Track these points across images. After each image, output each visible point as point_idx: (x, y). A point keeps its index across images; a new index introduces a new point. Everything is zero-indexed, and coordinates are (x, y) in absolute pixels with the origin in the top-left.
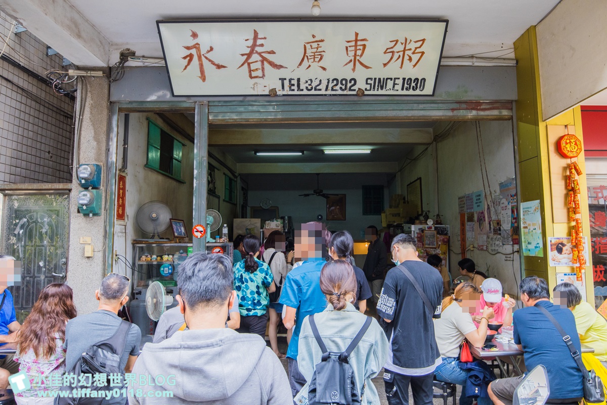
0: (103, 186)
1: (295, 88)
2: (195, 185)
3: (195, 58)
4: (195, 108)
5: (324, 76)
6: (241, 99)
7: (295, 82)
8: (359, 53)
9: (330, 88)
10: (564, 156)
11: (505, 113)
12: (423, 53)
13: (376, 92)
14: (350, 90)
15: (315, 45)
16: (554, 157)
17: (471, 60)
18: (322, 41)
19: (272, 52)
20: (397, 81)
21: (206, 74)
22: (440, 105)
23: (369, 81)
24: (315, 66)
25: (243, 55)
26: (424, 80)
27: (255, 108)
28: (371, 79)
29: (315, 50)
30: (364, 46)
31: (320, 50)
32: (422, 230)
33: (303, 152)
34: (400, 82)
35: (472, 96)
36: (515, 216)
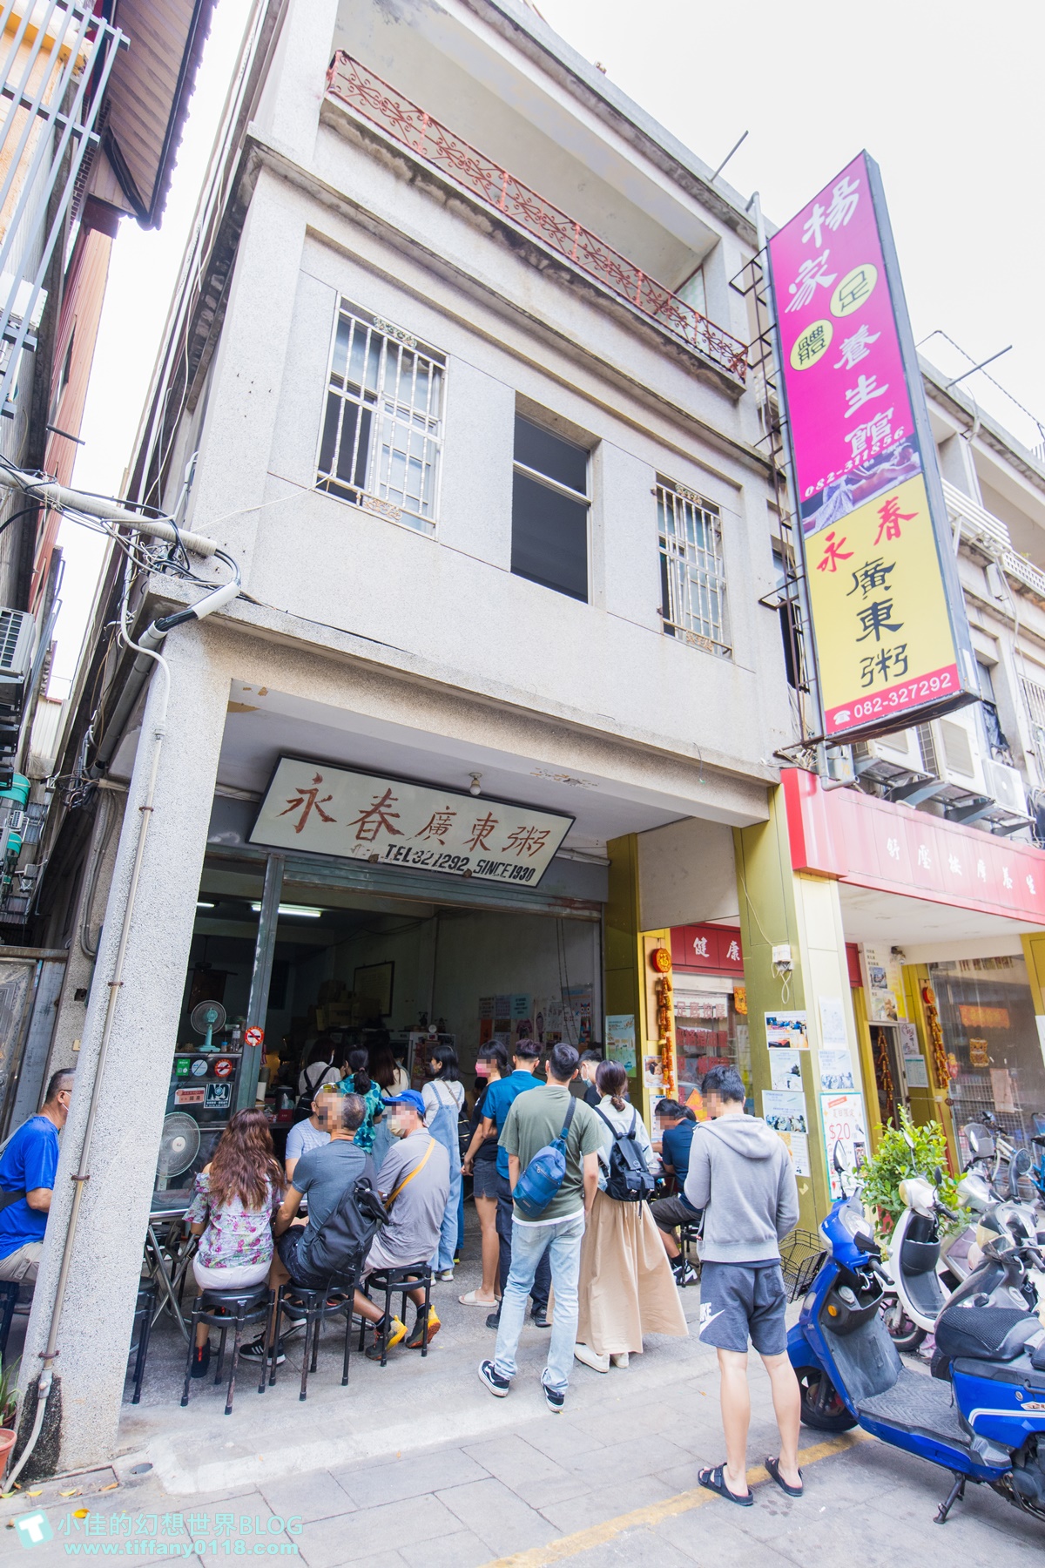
1: (401, 857)
2: (255, 969)
3: (302, 807)
4: (266, 862)
5: (437, 849)
6: (331, 859)
7: (404, 852)
8: (485, 833)
9: (438, 864)
10: (656, 969)
11: (595, 914)
12: (543, 844)
13: (483, 876)
14: (459, 869)
15: (444, 817)
16: (649, 970)
17: (571, 854)
18: (454, 814)
19: (397, 816)
20: (508, 868)
21: (306, 825)
22: (539, 898)
23: (482, 864)
24: (435, 838)
25: (362, 812)
26: (534, 870)
27: (343, 873)
28: (484, 861)
29: (442, 822)
30: (493, 827)
31: (447, 822)
32: (423, 1040)
34: (510, 869)
35: (569, 893)
36: (587, 1029)
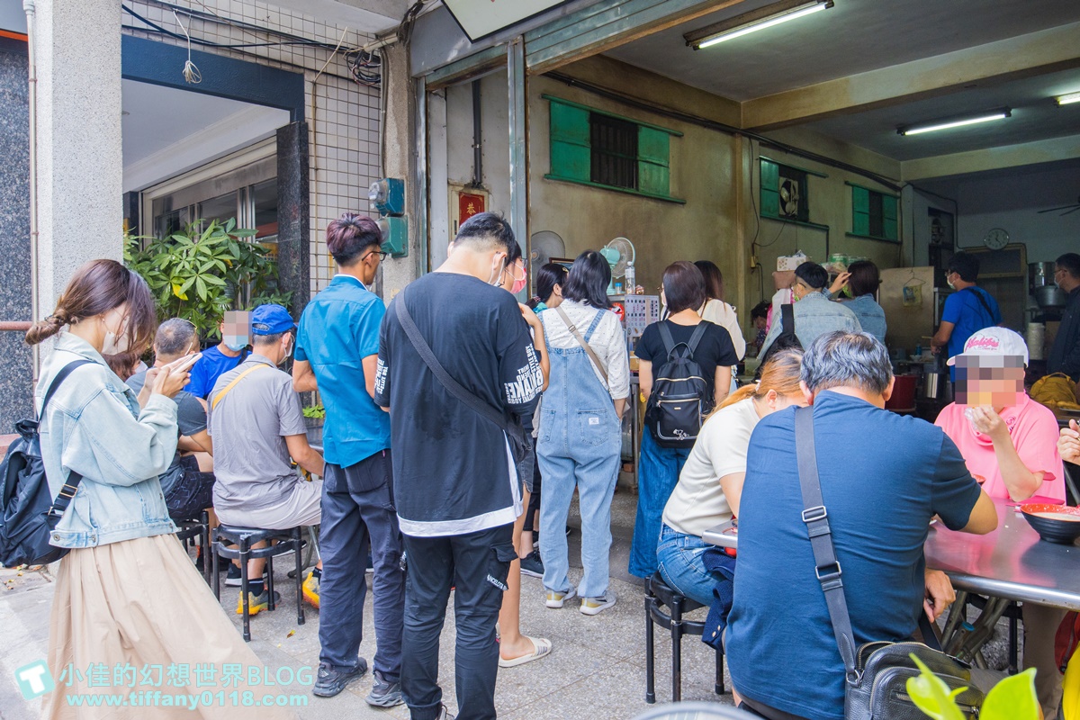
0: (409, 211)
4: (507, 54)
27: (587, 24)
33: (1007, 111)
